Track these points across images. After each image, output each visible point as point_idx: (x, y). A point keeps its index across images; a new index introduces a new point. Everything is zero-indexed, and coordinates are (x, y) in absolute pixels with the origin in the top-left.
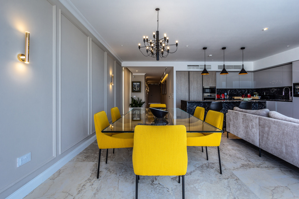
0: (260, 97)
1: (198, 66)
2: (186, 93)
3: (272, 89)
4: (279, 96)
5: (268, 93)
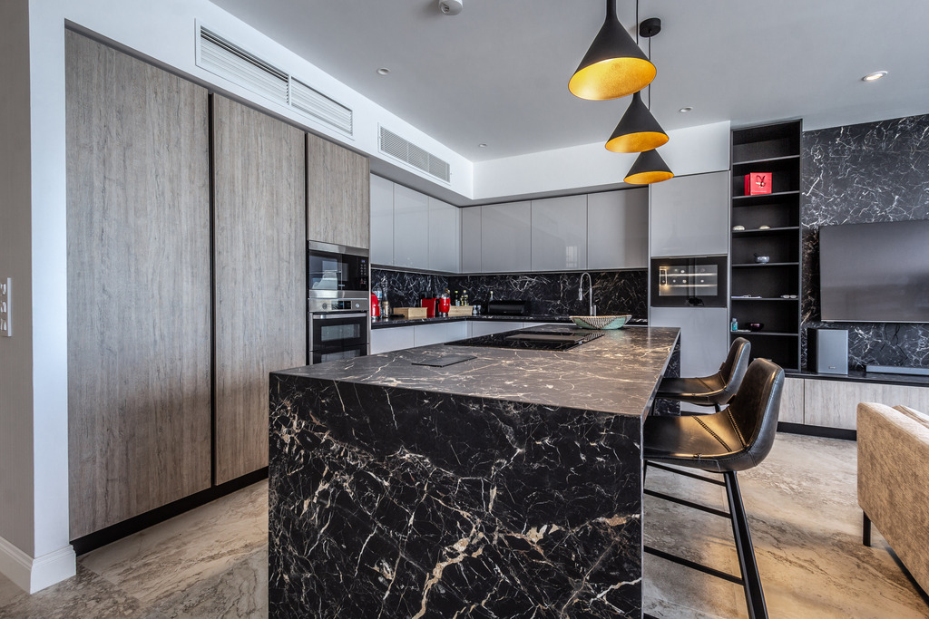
1: (283, 77)
3: (520, 280)
4: (547, 305)
5: (502, 291)
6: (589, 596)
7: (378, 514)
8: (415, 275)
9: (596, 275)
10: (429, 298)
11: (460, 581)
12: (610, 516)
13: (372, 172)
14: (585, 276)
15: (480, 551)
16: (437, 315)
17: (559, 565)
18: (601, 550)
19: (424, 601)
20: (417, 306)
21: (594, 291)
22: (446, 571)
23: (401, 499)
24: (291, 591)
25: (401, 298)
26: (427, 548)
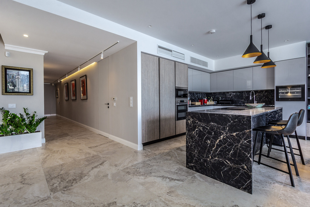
0: (216, 102)
1: (171, 51)
2: (156, 98)
3: (230, 93)
4: (239, 101)
5: (223, 97)
6: (243, 142)
7: (207, 133)
8: (197, 93)
9: (256, 92)
10: (201, 99)
11: (222, 142)
12: (247, 130)
13: (188, 68)
14: (252, 92)
15: (225, 137)
16: (204, 104)
17: (239, 138)
18: (245, 135)
19: (216, 145)
20: (197, 102)
21: (256, 97)
22: (219, 141)
23: (211, 130)
24: (190, 146)
25: (193, 99)
26: (216, 137)
